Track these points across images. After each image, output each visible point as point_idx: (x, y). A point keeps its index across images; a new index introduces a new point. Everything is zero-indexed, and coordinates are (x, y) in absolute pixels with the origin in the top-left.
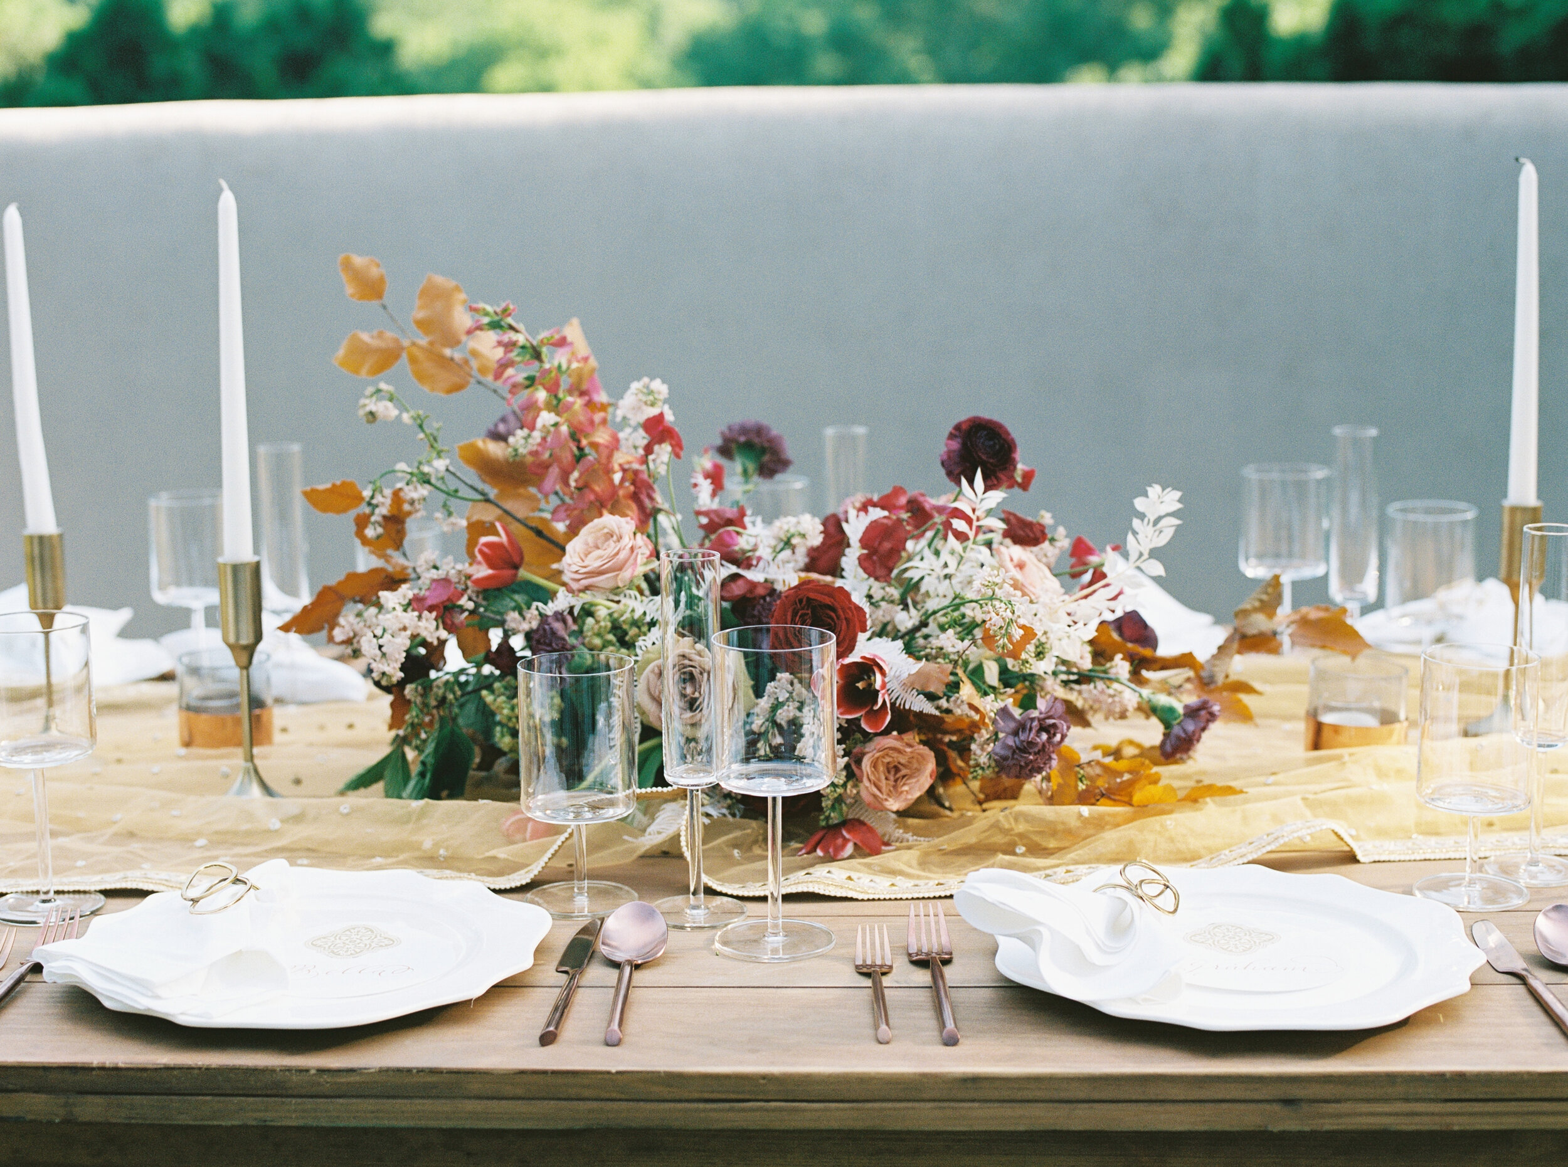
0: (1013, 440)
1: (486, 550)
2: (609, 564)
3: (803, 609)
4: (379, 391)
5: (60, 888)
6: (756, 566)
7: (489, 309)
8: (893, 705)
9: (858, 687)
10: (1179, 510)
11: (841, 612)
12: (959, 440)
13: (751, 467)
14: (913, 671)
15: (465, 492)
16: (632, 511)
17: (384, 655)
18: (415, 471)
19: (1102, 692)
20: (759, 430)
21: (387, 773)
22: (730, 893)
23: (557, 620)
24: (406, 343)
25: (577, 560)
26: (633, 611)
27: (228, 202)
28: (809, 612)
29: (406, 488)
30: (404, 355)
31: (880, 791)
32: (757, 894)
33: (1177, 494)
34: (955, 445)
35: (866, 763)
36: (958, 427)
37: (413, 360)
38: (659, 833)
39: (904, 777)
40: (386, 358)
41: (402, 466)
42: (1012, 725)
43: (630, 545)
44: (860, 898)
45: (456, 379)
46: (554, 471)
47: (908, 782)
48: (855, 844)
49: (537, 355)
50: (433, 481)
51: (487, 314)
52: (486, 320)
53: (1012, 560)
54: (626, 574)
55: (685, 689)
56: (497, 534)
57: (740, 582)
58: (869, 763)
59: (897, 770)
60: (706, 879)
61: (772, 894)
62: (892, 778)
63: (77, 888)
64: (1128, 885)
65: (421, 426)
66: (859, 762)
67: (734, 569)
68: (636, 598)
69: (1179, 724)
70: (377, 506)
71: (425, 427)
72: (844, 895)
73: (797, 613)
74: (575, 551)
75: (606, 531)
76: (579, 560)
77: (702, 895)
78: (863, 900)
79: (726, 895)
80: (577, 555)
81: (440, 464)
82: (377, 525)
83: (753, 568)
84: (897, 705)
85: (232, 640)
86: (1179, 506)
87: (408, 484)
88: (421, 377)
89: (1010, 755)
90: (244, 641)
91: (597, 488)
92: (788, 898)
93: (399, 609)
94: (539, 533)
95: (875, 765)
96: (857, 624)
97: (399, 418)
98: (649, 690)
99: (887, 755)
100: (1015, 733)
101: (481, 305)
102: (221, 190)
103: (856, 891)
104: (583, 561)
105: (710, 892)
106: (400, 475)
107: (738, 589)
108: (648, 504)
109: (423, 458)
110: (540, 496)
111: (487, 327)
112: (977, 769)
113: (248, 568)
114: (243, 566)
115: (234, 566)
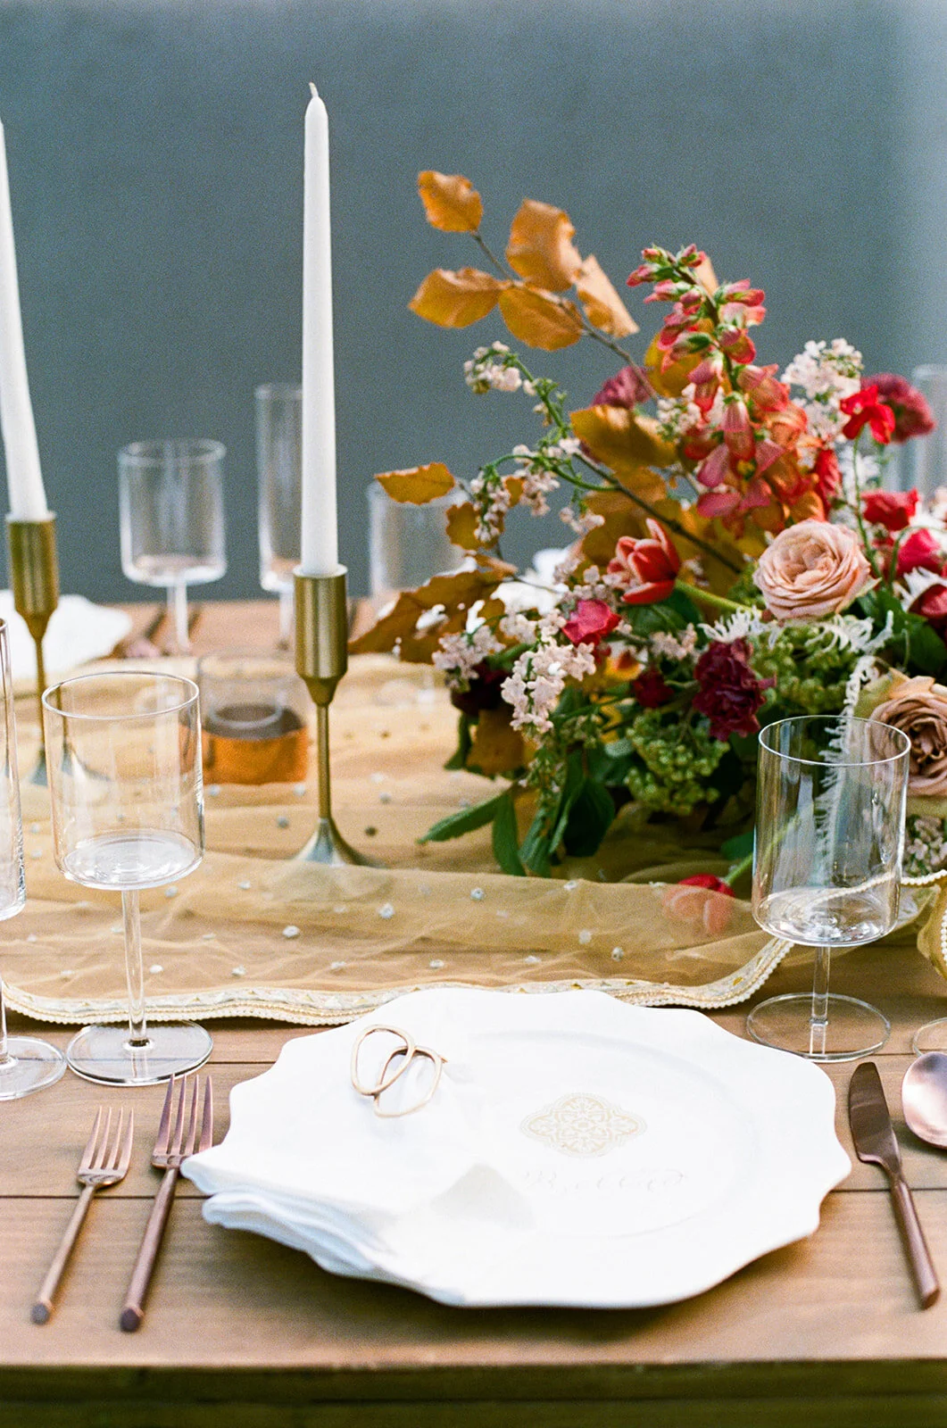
1: (640, 559)
4: (494, 353)
5: (152, 1018)
7: (663, 254)
16: (816, 506)
17: (531, 701)
18: (538, 455)
23: (739, 649)
24: (503, 285)
27: (317, 113)
29: (529, 479)
41: (521, 450)
45: (562, 331)
46: (718, 456)
49: (712, 313)
50: (559, 467)
56: (652, 535)
57: (945, 595)
63: (173, 1017)
65: (546, 398)
70: (492, 501)
71: (551, 399)
74: (770, 567)
75: (812, 542)
80: (778, 574)
81: (567, 447)
82: (491, 525)
85: (310, 671)
87: (531, 473)
90: (326, 671)
93: (553, 642)
97: (520, 387)
101: (654, 250)
102: (310, 97)
106: (519, 460)
108: (830, 495)
109: (548, 439)
110: (663, 477)
111: (656, 277)
113: (333, 581)
114: (329, 580)
115: (315, 582)
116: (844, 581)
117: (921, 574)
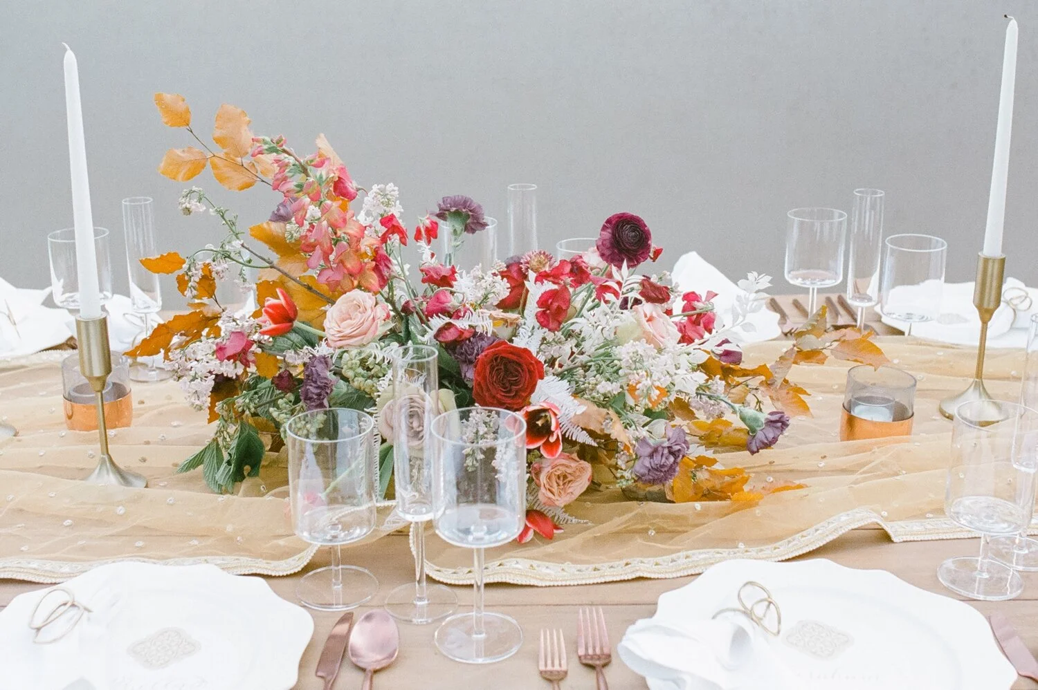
0: (648, 231)
1: (270, 310)
2: (357, 331)
3: (497, 366)
4: (191, 192)
6: (464, 317)
7: (268, 139)
8: (564, 436)
9: (538, 425)
10: (769, 287)
11: (525, 367)
12: (610, 230)
13: (459, 227)
14: (579, 412)
15: (257, 262)
18: (219, 249)
19: (706, 402)
20: (465, 203)
21: (206, 460)
22: (445, 581)
23: (322, 360)
24: (209, 155)
25: (334, 324)
26: (375, 358)
27: (70, 58)
28: (502, 367)
29: (213, 264)
30: (208, 163)
31: (554, 495)
32: (465, 582)
33: (769, 278)
34: (607, 235)
35: (543, 478)
36: (609, 221)
37: (215, 167)
38: (394, 522)
39: (569, 482)
40: (196, 168)
41: (209, 246)
42: (649, 450)
43: (372, 317)
44: (540, 584)
45: (246, 180)
46: (318, 251)
47: (573, 485)
48: (534, 531)
49: (305, 171)
50: (232, 255)
51: (266, 143)
52: (266, 147)
53: (646, 316)
54: (369, 336)
55: (412, 423)
56: (278, 298)
57: (452, 330)
58: (545, 478)
59: (565, 477)
60: (427, 571)
61: (477, 583)
62: (561, 483)
64: (743, 609)
65: (223, 216)
66: (538, 474)
67: (447, 320)
68: (377, 347)
69: (761, 430)
70: (192, 275)
71: (225, 216)
72: (528, 583)
73: (494, 368)
74: (332, 318)
75: (355, 302)
76: (336, 326)
77: (425, 583)
78: (542, 587)
79: (442, 583)
80: (334, 319)
81: (237, 244)
82: (192, 290)
83: (461, 318)
84: (567, 436)
85: (87, 374)
86: (770, 285)
87: (214, 261)
88: (221, 179)
89: (647, 472)
90: (97, 373)
91: (349, 266)
92: (488, 585)
94: (309, 288)
95: (549, 478)
96: (537, 375)
97: (207, 211)
98: (386, 420)
99: (558, 469)
100: (651, 456)
101: (261, 137)
102: (65, 50)
103: (536, 579)
104: (339, 326)
105: (430, 580)
106: (208, 254)
107: (450, 336)
108: (386, 273)
109: (225, 240)
111: (266, 151)
112: (622, 480)
113: (98, 323)
114: (94, 321)
115: (87, 323)
116: (366, 325)
117: (439, 317)
